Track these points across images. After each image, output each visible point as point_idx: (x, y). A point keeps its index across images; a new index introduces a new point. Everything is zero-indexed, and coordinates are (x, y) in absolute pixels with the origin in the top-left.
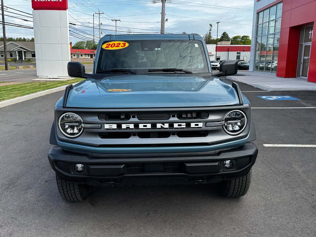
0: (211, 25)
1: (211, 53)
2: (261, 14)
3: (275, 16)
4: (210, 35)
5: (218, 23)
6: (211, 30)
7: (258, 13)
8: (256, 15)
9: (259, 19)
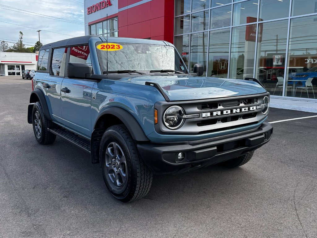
0: (21, 33)
1: (31, 62)
2: (93, 27)
3: (102, 29)
4: (21, 43)
5: (39, 31)
6: (22, 38)
7: (90, 26)
8: (88, 27)
9: (91, 31)
